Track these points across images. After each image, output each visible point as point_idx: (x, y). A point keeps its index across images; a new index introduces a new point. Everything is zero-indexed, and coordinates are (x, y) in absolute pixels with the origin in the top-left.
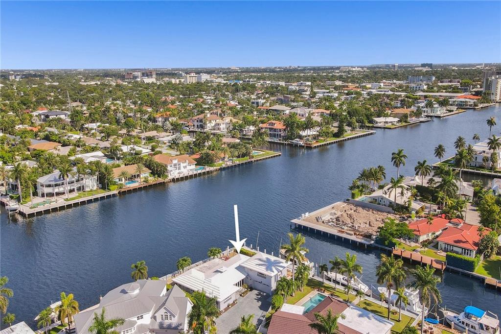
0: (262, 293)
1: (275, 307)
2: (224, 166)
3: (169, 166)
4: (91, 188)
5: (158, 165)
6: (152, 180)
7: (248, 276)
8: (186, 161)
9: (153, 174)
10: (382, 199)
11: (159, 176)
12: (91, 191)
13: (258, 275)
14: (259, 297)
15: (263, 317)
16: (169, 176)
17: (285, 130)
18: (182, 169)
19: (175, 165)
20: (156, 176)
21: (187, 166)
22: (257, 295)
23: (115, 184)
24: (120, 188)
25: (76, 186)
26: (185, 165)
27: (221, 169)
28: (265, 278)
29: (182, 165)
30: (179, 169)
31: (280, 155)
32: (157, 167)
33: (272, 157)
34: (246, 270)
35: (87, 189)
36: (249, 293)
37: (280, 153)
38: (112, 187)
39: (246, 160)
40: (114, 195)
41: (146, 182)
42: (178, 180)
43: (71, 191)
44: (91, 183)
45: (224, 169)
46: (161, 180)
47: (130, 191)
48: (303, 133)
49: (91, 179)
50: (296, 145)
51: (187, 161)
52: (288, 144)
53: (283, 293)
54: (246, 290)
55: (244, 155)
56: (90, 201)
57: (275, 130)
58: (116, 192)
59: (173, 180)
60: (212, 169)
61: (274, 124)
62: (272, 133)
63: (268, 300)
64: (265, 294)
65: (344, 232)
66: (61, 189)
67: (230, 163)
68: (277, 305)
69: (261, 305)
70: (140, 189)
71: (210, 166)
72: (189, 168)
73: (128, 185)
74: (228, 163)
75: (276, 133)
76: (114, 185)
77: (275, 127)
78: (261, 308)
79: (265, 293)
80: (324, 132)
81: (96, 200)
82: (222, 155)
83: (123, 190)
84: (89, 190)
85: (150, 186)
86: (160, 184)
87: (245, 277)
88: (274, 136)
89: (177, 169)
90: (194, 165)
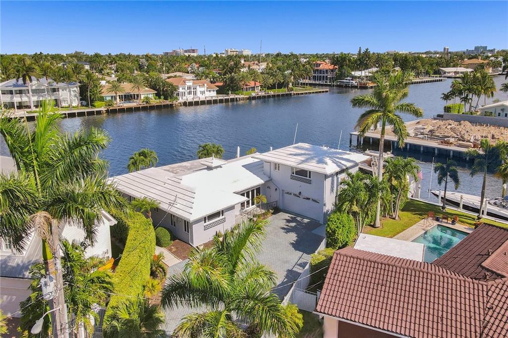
0: (299, 219)
1: (335, 241)
2: (253, 94)
3: (181, 88)
5: (165, 84)
6: (154, 101)
7: (270, 181)
8: (204, 85)
9: (158, 95)
10: (503, 110)
11: (166, 98)
13: (292, 178)
14: (293, 224)
15: (303, 265)
16: (180, 99)
17: (332, 71)
18: (199, 94)
19: (189, 88)
20: (162, 97)
21: (206, 92)
22: (288, 221)
23: (102, 99)
24: (109, 105)
26: (202, 89)
27: (251, 99)
28: (309, 182)
29: (199, 89)
30: (195, 93)
31: (327, 91)
32: (164, 86)
33: (317, 92)
34: (267, 167)
35: (65, 105)
36: (270, 218)
37: (328, 90)
38: (97, 103)
39: (282, 91)
40: (99, 113)
41: (147, 102)
42: (191, 104)
44: (70, 96)
45: (254, 98)
46: (168, 102)
47: (122, 111)
48: (357, 73)
49: (70, 91)
50: (347, 86)
51: (206, 85)
52: (337, 86)
53: (355, 208)
54: (263, 211)
55: (280, 86)
57: (320, 71)
58: (103, 109)
59: (185, 104)
60: (236, 96)
61: (320, 65)
62: (316, 75)
63: (313, 232)
64: (306, 221)
65: (451, 143)
66: (25, 100)
67: (262, 94)
68: (341, 236)
69: (296, 241)
70: (137, 109)
71: (236, 94)
73: (121, 104)
74: (260, 94)
75: (322, 75)
76: (101, 101)
77: (321, 67)
78: (297, 246)
79: (307, 218)
80: (383, 71)
82: (252, 84)
83: (111, 108)
84: (67, 105)
85: (152, 108)
86: (166, 106)
87: (262, 182)
88: (320, 78)
89: (192, 93)
90: (215, 92)
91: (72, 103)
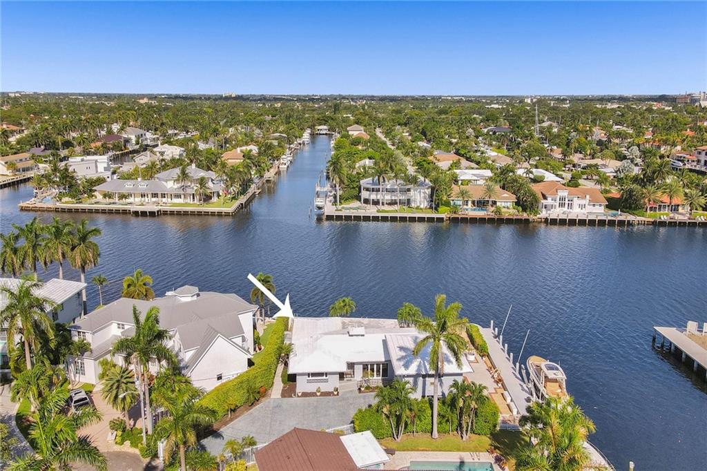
2: (663, 218)
3: (549, 199)
4: (418, 204)
5: (527, 192)
6: (510, 212)
8: (585, 197)
9: (518, 204)
11: (524, 210)
12: (417, 208)
16: (543, 213)
18: (575, 209)
19: (562, 199)
20: (521, 208)
21: (586, 205)
23: (447, 204)
24: (454, 213)
25: (400, 197)
26: (583, 202)
27: (655, 224)
29: (576, 202)
30: (570, 206)
32: (525, 195)
35: (413, 205)
38: (442, 208)
40: (441, 220)
41: (497, 213)
43: (393, 203)
44: (419, 197)
45: (662, 224)
47: (465, 220)
49: (420, 192)
51: (588, 197)
56: (412, 220)
58: (446, 216)
59: (546, 221)
60: (631, 218)
66: (379, 196)
67: (683, 215)
71: (634, 214)
72: (589, 209)
73: (467, 212)
76: (446, 206)
81: (421, 220)
83: (455, 216)
84: (415, 206)
85: (501, 220)
89: (566, 205)
90: (603, 207)
91: (420, 204)
